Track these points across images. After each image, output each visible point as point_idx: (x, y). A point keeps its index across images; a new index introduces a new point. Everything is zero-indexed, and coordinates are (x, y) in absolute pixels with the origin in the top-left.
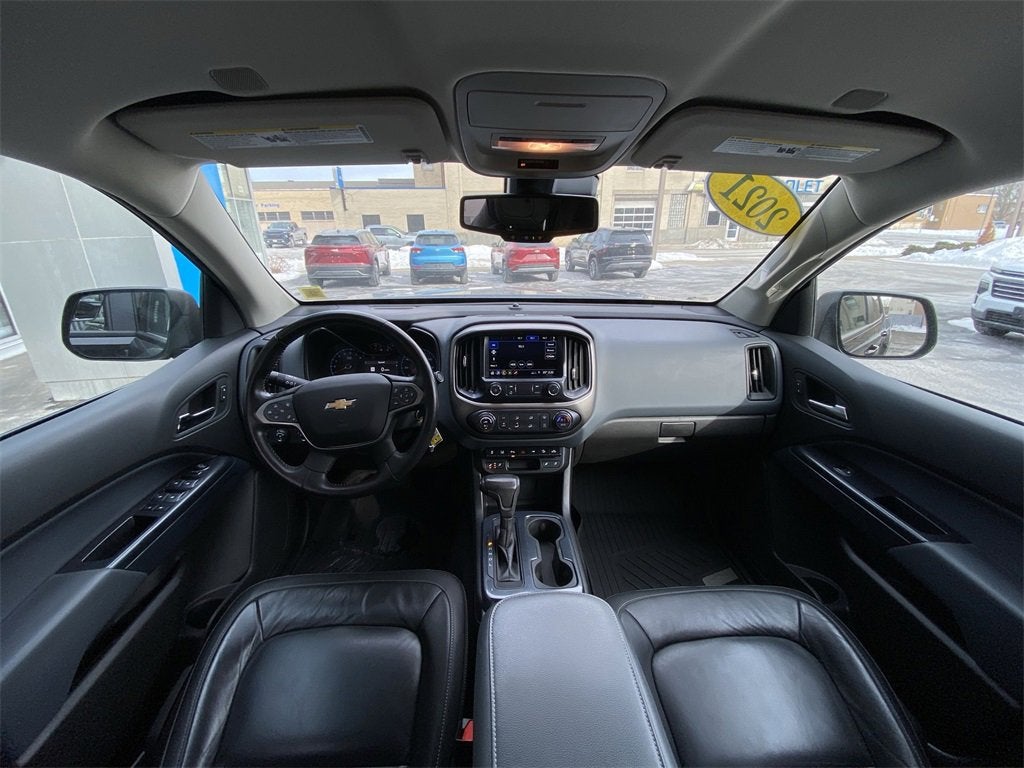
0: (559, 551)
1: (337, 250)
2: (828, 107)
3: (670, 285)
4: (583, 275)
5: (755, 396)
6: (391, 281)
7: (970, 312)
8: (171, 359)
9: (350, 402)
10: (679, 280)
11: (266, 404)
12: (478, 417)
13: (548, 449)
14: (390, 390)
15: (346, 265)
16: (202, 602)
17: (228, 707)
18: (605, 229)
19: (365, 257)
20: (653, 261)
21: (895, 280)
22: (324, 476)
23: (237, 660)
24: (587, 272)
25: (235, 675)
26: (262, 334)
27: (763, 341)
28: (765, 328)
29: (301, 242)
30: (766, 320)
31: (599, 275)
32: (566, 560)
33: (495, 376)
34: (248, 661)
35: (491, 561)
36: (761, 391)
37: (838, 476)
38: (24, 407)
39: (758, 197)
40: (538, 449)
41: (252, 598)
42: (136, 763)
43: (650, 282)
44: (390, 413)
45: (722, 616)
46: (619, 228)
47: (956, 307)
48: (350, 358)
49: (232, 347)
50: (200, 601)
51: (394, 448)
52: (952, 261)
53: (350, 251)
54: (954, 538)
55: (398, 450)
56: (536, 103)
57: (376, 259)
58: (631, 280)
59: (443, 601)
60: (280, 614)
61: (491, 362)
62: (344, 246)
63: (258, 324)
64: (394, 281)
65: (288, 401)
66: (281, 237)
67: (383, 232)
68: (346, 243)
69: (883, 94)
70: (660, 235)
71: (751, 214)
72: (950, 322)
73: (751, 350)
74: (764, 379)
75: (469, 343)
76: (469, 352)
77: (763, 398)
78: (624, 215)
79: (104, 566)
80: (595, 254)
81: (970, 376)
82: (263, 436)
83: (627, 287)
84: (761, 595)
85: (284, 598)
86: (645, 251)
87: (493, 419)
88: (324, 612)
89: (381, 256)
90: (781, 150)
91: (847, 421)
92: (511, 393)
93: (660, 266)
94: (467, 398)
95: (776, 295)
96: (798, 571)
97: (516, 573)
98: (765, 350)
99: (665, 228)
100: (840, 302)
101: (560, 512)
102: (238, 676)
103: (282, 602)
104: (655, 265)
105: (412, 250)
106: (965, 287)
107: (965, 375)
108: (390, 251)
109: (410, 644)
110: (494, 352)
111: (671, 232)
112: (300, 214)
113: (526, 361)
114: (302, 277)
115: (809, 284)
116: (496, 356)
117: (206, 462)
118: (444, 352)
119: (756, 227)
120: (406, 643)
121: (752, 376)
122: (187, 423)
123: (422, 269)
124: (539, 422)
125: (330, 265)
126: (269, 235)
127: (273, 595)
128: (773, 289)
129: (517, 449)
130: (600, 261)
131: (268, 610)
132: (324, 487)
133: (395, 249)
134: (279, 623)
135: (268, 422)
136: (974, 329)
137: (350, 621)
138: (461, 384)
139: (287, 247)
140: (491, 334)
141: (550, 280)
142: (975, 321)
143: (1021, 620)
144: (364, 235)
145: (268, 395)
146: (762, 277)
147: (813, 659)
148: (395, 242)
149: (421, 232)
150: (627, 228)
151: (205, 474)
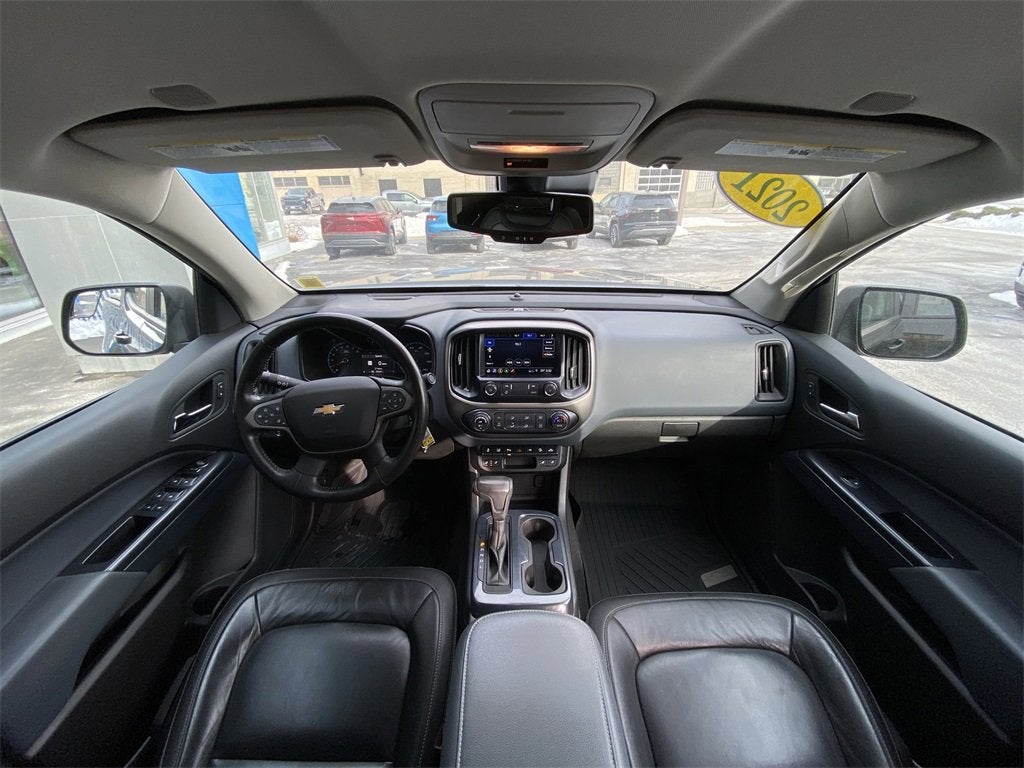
0: (551, 553)
1: (353, 219)
2: (845, 108)
3: (696, 253)
4: (603, 242)
5: (763, 396)
6: (407, 250)
7: (1013, 285)
8: (171, 354)
9: (338, 408)
10: (703, 247)
11: (255, 408)
12: (474, 415)
13: (545, 447)
14: (380, 394)
15: (361, 233)
16: (209, 589)
17: (226, 699)
18: (629, 194)
19: (381, 225)
20: (678, 227)
21: (937, 247)
22: (315, 479)
23: (235, 654)
24: (608, 239)
25: (233, 668)
26: (259, 328)
27: (776, 337)
28: (780, 324)
29: (318, 209)
30: (781, 316)
31: (620, 243)
32: (556, 564)
33: (491, 375)
34: (246, 654)
35: (481, 563)
36: (771, 392)
37: (844, 487)
38: (54, 380)
39: (775, 189)
40: (535, 447)
41: (251, 592)
42: (130, 762)
43: (674, 249)
44: (379, 418)
45: (712, 626)
46: (643, 192)
47: (1000, 279)
48: (346, 352)
49: (229, 343)
50: (206, 587)
51: (384, 453)
52: (1000, 228)
53: (366, 219)
54: (960, 562)
55: (388, 454)
56: (510, 111)
57: (392, 227)
58: (654, 248)
59: (434, 601)
60: (276, 609)
61: (487, 360)
62: (359, 214)
63: (254, 317)
64: (410, 250)
65: (276, 405)
66: (299, 203)
67: (399, 197)
68: (362, 211)
69: (910, 96)
70: (687, 198)
71: (766, 206)
72: (991, 295)
73: (762, 348)
74: (775, 377)
75: (465, 341)
76: (464, 350)
77: (771, 398)
78: (650, 177)
79: (102, 569)
80: (617, 219)
81: (1008, 356)
82: (255, 440)
83: (650, 255)
84: (752, 605)
85: (283, 591)
86: (670, 216)
87: (487, 418)
88: (319, 607)
89: (397, 223)
90: (792, 152)
91: (857, 430)
92: (506, 392)
93: (686, 232)
94: (462, 395)
95: (792, 290)
96: (798, 576)
97: (506, 576)
98: (778, 348)
99: (693, 190)
100: (862, 298)
101: (555, 511)
102: (236, 669)
103: (280, 596)
104: (680, 231)
105: (428, 217)
106: (1010, 256)
107: (1002, 354)
108: (407, 218)
109: (399, 640)
110: (490, 350)
111: (699, 195)
112: (316, 179)
113: (523, 358)
114: (319, 245)
115: (828, 279)
116: (492, 353)
117: (205, 459)
118: (439, 349)
119: (773, 219)
120: (398, 640)
121: (762, 374)
122: (183, 423)
123: (439, 237)
124: (535, 422)
125: (347, 234)
126: (287, 202)
127: (272, 589)
128: (789, 284)
129: (514, 447)
130: (622, 227)
131: (266, 604)
132: (316, 490)
133: (411, 215)
134: (276, 618)
135: (259, 426)
136: (1016, 304)
137: (344, 617)
138: (457, 382)
139: (305, 213)
140: (488, 332)
141: (569, 248)
142: (1018, 296)
143: (1021, 663)
144: (379, 202)
145: (258, 398)
146: (778, 271)
147: (802, 674)
148: (412, 208)
149: (437, 198)
150: (652, 192)
151: (204, 471)
